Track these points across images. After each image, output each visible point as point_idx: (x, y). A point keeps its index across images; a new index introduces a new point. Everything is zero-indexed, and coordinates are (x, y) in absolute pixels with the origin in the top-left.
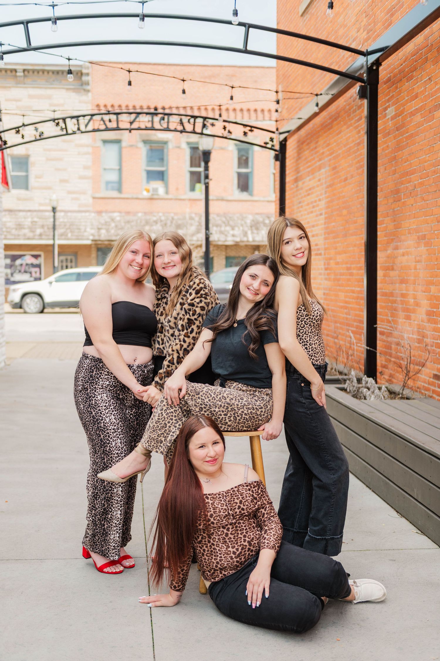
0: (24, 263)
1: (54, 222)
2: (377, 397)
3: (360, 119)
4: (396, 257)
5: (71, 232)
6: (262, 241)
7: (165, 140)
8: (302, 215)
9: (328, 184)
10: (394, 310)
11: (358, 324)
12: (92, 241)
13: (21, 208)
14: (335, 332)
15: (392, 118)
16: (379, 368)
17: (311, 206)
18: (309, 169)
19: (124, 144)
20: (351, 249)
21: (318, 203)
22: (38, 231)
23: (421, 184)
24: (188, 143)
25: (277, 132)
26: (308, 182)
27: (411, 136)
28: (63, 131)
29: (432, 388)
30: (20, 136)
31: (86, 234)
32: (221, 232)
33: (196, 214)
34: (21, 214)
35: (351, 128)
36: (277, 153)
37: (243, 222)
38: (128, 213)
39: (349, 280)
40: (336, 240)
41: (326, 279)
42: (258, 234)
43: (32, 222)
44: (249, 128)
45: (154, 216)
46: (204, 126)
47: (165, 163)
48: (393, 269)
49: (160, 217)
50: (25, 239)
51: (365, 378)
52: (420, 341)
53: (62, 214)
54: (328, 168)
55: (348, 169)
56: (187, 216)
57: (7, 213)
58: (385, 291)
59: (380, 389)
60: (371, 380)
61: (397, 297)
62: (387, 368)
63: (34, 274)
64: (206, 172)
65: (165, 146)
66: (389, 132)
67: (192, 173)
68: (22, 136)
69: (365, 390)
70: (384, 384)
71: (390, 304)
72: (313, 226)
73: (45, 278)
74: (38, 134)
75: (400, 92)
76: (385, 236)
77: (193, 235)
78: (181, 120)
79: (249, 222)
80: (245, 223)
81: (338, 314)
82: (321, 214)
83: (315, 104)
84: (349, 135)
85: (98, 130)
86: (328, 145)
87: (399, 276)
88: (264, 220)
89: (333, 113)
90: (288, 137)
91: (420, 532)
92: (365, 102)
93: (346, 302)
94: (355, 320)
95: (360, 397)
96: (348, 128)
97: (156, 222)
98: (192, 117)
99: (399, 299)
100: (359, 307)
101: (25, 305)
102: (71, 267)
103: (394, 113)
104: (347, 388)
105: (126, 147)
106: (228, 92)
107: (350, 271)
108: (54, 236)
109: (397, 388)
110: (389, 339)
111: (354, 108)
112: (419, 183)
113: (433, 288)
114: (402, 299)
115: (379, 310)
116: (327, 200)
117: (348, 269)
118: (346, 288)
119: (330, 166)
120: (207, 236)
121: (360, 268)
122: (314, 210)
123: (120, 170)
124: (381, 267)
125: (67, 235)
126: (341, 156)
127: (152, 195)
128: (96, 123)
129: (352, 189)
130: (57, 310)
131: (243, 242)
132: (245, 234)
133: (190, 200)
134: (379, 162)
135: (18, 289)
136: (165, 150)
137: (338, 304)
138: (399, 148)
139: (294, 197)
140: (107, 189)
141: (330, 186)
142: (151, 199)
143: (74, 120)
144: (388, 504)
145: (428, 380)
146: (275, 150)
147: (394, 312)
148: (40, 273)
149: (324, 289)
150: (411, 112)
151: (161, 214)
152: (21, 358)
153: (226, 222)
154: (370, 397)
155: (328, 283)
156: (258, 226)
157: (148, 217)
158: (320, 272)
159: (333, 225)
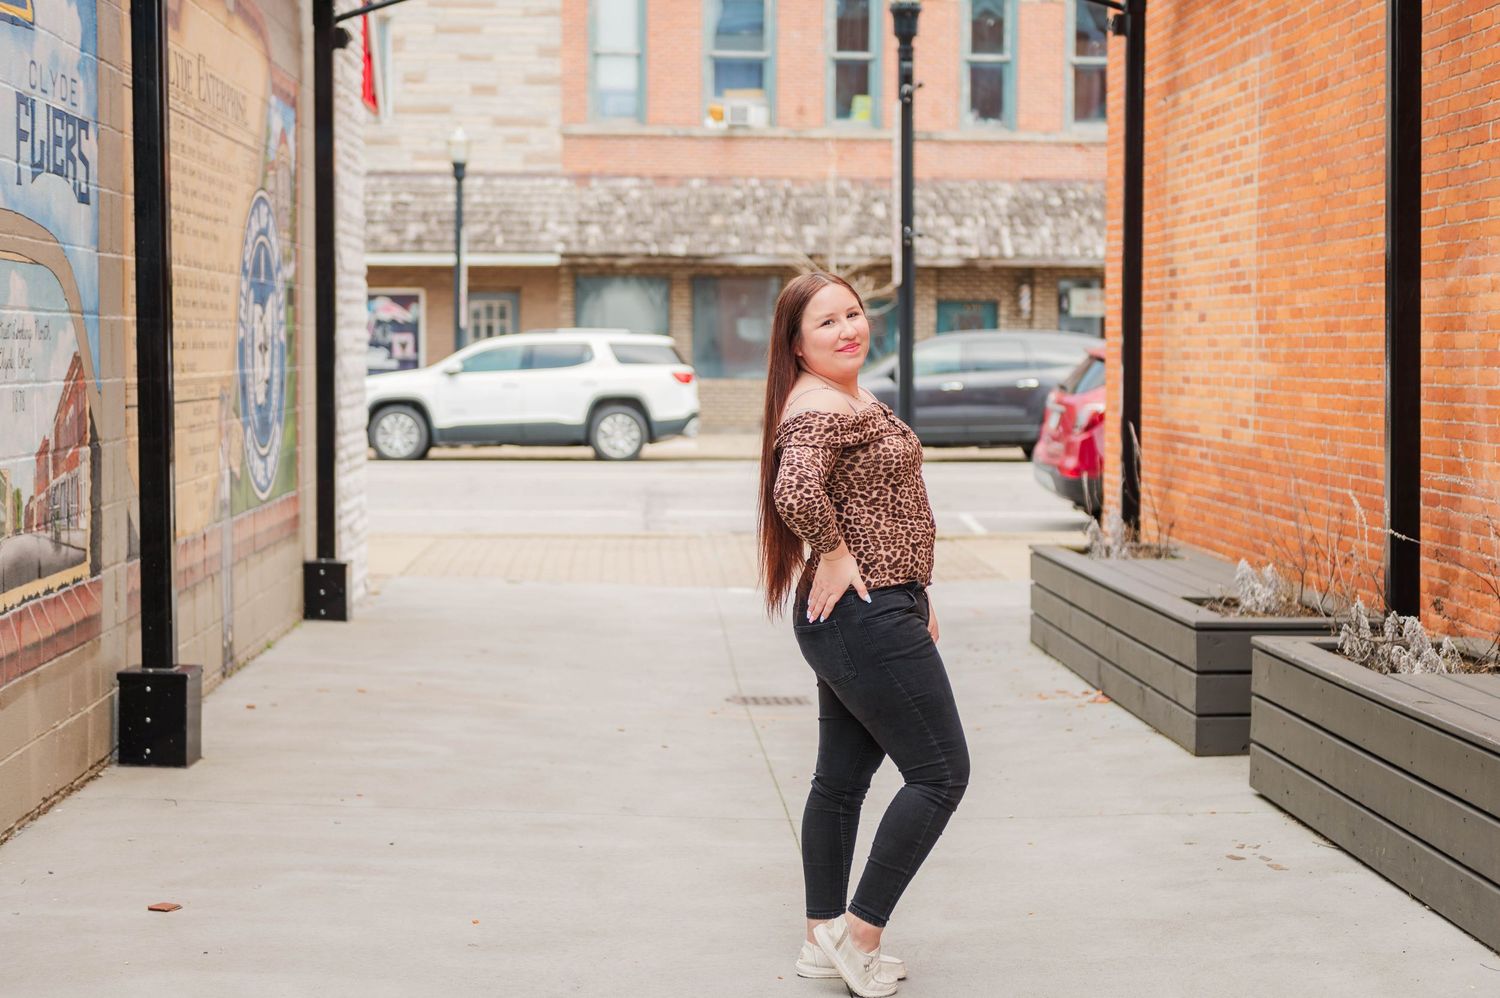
0: (373, 317)
1: (459, 203)
2: (1429, 666)
4: (1473, 295)
5: (504, 231)
8: (1189, 184)
9: (1269, 97)
10: (1468, 438)
11: (1360, 477)
12: (563, 256)
14: (1289, 502)
16: (1425, 598)
17: (1219, 156)
18: (1211, 57)
20: (1341, 272)
21: (1239, 148)
22: (413, 230)
26: (1208, 93)
31: (545, 237)
33: (853, 181)
36: (1120, 12)
37: (987, 204)
38: (662, 179)
39: (1332, 358)
40: (1292, 249)
41: (1263, 357)
42: (1029, 236)
43: (394, 205)
45: (738, 187)
47: (767, 37)
48: (1462, 328)
49: (753, 189)
51: (1391, 619)
53: (479, 182)
54: (1267, 54)
55: (1330, 57)
56: (831, 188)
58: (1440, 385)
59: (1438, 647)
60: (1411, 620)
61: (1475, 402)
62: (1446, 596)
64: (906, 64)
67: (842, 67)
69: (1395, 649)
71: (1454, 421)
72: (1225, 213)
76: (1443, 238)
77: (846, 240)
79: (1002, 202)
80: (994, 206)
81: (1300, 453)
82: (1248, 180)
87: (1481, 346)
88: (1046, 196)
93: (1323, 419)
94: (1350, 468)
95: (1383, 666)
97: (741, 205)
99: (1480, 407)
100: (1361, 431)
101: (381, 436)
102: (503, 332)
104: (1343, 644)
107: (1335, 335)
108: (458, 242)
109: (1480, 646)
110: (1454, 514)
114: (1492, 407)
115: (1424, 438)
116: (1267, 141)
117: (1331, 328)
118: (1324, 381)
119: (1274, 47)
120: (908, 242)
121: (1366, 326)
122: (1226, 167)
123: (643, 57)
124: (1431, 320)
125: (493, 242)
126: (1309, 21)
127: (732, 127)
129: (1342, 112)
130: (466, 450)
131: (989, 258)
132: (995, 237)
133: (839, 140)
134: (1427, 37)
137: (1301, 424)
139: (1166, 133)
140: (605, 113)
141: (1277, 102)
142: (728, 138)
144: (1477, 940)
146: (1113, 5)
147: (1468, 441)
148: (416, 349)
149: (1258, 384)
151: (754, 182)
152: (402, 574)
153: (940, 204)
154: (1412, 667)
155: (1269, 369)
156: (1030, 213)
157: (717, 190)
158: (1247, 336)
159: (1286, 210)
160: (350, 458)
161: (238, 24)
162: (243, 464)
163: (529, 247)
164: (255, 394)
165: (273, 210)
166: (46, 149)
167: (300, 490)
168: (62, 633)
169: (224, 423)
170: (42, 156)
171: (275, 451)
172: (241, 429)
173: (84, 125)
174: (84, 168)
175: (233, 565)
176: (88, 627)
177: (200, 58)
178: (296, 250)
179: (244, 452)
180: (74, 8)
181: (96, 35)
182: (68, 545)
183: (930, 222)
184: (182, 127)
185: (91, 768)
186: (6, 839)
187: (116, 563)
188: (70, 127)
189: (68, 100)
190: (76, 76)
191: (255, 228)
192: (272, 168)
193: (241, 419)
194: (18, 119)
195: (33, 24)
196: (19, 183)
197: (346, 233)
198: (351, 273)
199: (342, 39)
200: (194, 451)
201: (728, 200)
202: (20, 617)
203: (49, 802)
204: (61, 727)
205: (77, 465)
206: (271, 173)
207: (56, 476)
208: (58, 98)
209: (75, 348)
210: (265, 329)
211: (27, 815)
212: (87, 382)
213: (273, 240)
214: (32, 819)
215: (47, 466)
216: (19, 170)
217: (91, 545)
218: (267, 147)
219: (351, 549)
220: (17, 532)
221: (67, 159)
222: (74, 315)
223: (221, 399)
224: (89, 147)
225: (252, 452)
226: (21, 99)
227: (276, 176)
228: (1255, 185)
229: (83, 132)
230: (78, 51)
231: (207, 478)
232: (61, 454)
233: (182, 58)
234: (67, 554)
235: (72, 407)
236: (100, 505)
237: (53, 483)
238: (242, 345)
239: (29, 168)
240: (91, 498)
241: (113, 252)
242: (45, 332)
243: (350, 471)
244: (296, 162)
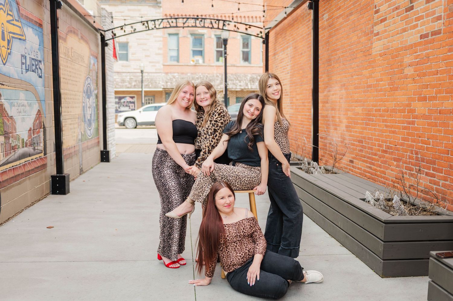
0: (126, 101)
2: (319, 172)
3: (309, 20)
4: (329, 96)
5: (151, 84)
6: (256, 89)
7: (203, 33)
9: (292, 56)
11: (308, 133)
12: (163, 89)
13: (124, 71)
14: (296, 138)
15: (327, 20)
16: (320, 157)
17: (283, 68)
18: (281, 49)
19: (180, 36)
20: (305, 92)
21: (286, 67)
22: (133, 84)
23: (343, 56)
24: (215, 35)
25: (263, 28)
26: (281, 56)
27: (337, 30)
28: (146, 28)
29: (349, 167)
30: (123, 31)
31: (159, 85)
32: (234, 84)
33: (220, 74)
34: (124, 74)
35: (304, 26)
36: (264, 40)
37: (246, 78)
38: (183, 73)
39: (303, 109)
40: (296, 87)
41: (291, 108)
42: (253, 84)
43: (130, 79)
44: (249, 26)
45: (197, 75)
46: (224, 25)
47: (203, 46)
48: (327, 103)
49: (200, 75)
50: (126, 88)
51: (312, 162)
52: (342, 142)
53: (146, 74)
54: (291, 48)
55: (303, 48)
56: (215, 75)
57: (116, 74)
58: (323, 114)
59: (320, 168)
60: (315, 163)
61: (329, 118)
62: (324, 157)
63: (131, 107)
64: (225, 51)
65: (203, 37)
66: (325, 28)
67: (218, 51)
68: (124, 31)
69: (312, 169)
70: (322, 165)
71: (326, 122)
73: (137, 109)
74: (133, 30)
75: (331, 6)
76: (323, 85)
77: (218, 85)
78: (211, 22)
79: (248, 78)
80: (247, 79)
81: (298, 128)
82: (288, 73)
83: (284, 13)
84: (303, 30)
85: (166, 28)
86: (292, 35)
87: (331, 107)
88: (257, 77)
89: (294, 18)
90: (270, 32)
91: (342, 245)
92: (312, 11)
93: (302, 121)
94: (307, 131)
95: (310, 172)
96: (302, 26)
97: (198, 78)
98: (217, 20)
99: (331, 119)
100: (309, 123)
101: (126, 124)
102: (152, 103)
103: (328, 17)
104: (302, 168)
105: (181, 38)
106: (237, 6)
107: (304, 104)
108: (142, 86)
109: (330, 168)
110: (325, 141)
111: (306, 15)
112: (342, 56)
113: (349, 113)
114: (332, 119)
115: (320, 125)
116: (291, 65)
117: (303, 103)
118: (302, 113)
119: (293, 46)
120: (226, 86)
121: (309, 102)
122: (284, 71)
123: (178, 50)
124: (321, 101)
125: (149, 86)
126: (299, 41)
127: (196, 63)
128: (165, 23)
129: (305, 59)
130: (144, 126)
131: (246, 89)
132: (247, 85)
133: (216, 66)
134: (320, 44)
135: (122, 115)
136: (203, 39)
137: (298, 122)
138: (330, 36)
139: (273, 64)
140: (171, 60)
141: (293, 58)
142: (195, 66)
143: (153, 22)
144: (325, 230)
145: (347, 163)
146: (263, 38)
147: (328, 126)
148: (135, 107)
149: (290, 114)
150: (337, 17)
151: (200, 74)
152: (124, 152)
153: (236, 78)
154: (315, 172)
155: (292, 111)
156: (254, 80)
157: (193, 76)
158: (288, 104)
159: (295, 79)
160: (111, 129)
161: (82, 41)
162: (84, 131)
163: (156, 87)
164: (87, 117)
165: (91, 79)
166: (29, 66)
167: (99, 136)
168: (36, 168)
169: (79, 123)
170: (28, 68)
171: (93, 128)
172: (84, 124)
173: (40, 61)
174: (40, 71)
175: (82, 152)
176: (44, 166)
177: (72, 48)
178: (98, 88)
179: (85, 129)
180: (37, 37)
181: (43, 43)
182: (37, 150)
183: (234, 82)
184: (67, 62)
185: (45, 195)
186: (21, 212)
187: (51, 153)
188: (36, 62)
189: (36, 56)
190: (38, 51)
191: (87, 83)
192: (91, 71)
193: (84, 122)
194: (22, 60)
195: (25, 40)
196: (22, 74)
197: (109, 84)
198: (111, 92)
199: (107, 45)
200: (71, 129)
201: (195, 78)
202: (24, 165)
203: (33, 203)
204: (36, 187)
205: (39, 133)
206: (91, 72)
207: (33, 135)
208: (33, 55)
209: (39, 108)
210: (90, 104)
211: (27, 206)
212: (42, 115)
213: (92, 86)
214: (29, 207)
215: (31, 133)
216: (22, 71)
217: (44, 149)
218: (90, 67)
219: (111, 148)
220: (23, 147)
221: (36, 68)
222: (38, 101)
223: (78, 118)
224: (42, 66)
225: (87, 128)
226: (22, 56)
227: (92, 73)
228: (289, 74)
229: (40, 63)
230: (38, 46)
231: (75, 134)
232: (34, 130)
233: (67, 48)
234: (37, 151)
235: (38, 121)
236: (46, 141)
237: (33, 137)
238: (84, 107)
239: (25, 70)
240: (44, 140)
241: (49, 88)
242: (30, 105)
243: (111, 132)
244: (97, 70)
